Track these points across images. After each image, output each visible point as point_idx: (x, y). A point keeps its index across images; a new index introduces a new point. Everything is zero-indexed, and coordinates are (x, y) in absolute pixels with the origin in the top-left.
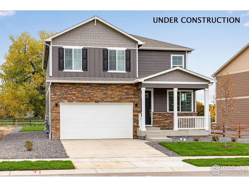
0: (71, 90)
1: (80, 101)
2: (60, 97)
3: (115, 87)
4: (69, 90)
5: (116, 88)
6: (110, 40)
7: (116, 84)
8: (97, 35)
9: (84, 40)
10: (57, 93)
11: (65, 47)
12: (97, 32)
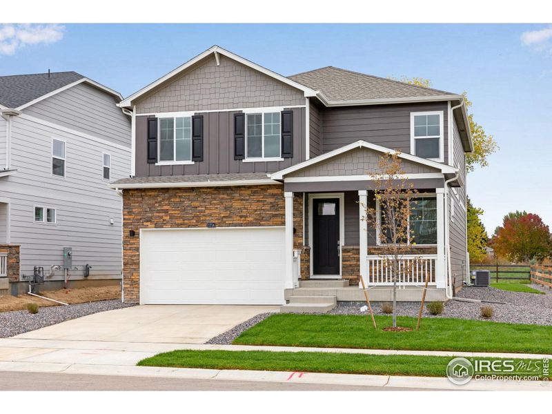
0: (160, 202)
1: (179, 225)
2: (139, 217)
3: (249, 192)
4: (156, 203)
5: (250, 195)
6: (248, 94)
7: (250, 187)
8: (223, 86)
9: (197, 97)
10: (134, 210)
11: (159, 115)
12: (222, 80)
